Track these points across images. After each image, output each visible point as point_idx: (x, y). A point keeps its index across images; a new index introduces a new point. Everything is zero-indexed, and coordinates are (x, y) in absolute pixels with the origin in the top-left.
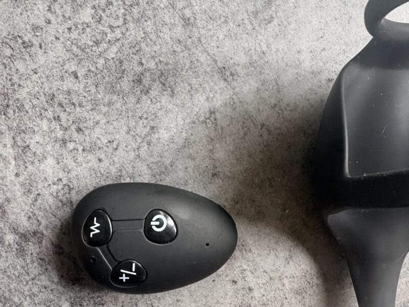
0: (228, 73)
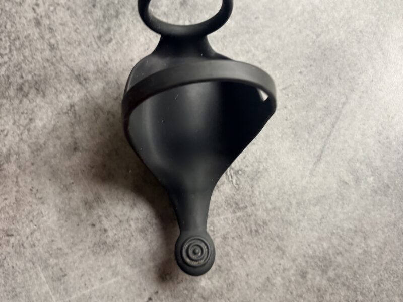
0: (82, 79)
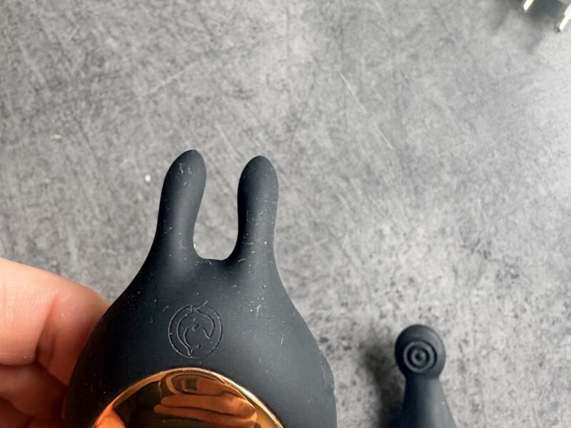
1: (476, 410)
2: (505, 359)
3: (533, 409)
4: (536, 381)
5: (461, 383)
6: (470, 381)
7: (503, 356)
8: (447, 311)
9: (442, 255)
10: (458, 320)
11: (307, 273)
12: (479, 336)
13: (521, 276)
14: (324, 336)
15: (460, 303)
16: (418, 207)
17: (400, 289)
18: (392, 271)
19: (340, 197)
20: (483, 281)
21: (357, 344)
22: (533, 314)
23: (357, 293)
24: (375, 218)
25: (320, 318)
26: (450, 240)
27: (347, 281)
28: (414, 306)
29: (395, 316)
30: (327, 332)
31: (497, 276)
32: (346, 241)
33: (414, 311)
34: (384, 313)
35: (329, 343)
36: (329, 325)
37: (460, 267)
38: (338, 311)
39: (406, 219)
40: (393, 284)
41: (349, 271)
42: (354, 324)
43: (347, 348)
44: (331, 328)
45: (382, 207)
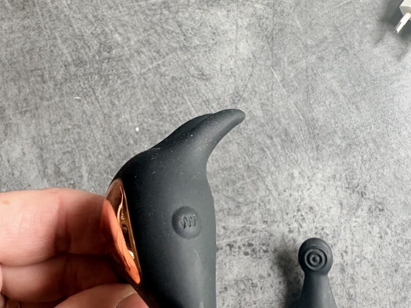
1: (351, 299)
2: (372, 266)
3: (389, 300)
4: (392, 281)
5: (341, 280)
6: (348, 279)
7: (371, 264)
8: (334, 230)
9: (333, 193)
10: (341, 237)
11: (241, 199)
12: (355, 249)
13: (386, 210)
14: (250, 242)
15: (343, 226)
16: (318, 159)
17: (303, 214)
18: (299, 201)
19: (266, 150)
20: (359, 212)
21: (273, 249)
22: (392, 236)
23: (274, 215)
24: (289, 165)
25: (249, 230)
26: (339, 183)
27: (268, 207)
28: (312, 226)
29: (299, 231)
30: (253, 240)
31: (370, 209)
32: (269, 180)
33: (312, 230)
34: (292, 229)
35: (254, 247)
36: (254, 235)
37: (345, 202)
38: (260, 226)
39: (310, 167)
40: (299, 210)
41: (269, 200)
42: (271, 235)
43: (266, 251)
44: (256, 237)
45: (294, 158)
